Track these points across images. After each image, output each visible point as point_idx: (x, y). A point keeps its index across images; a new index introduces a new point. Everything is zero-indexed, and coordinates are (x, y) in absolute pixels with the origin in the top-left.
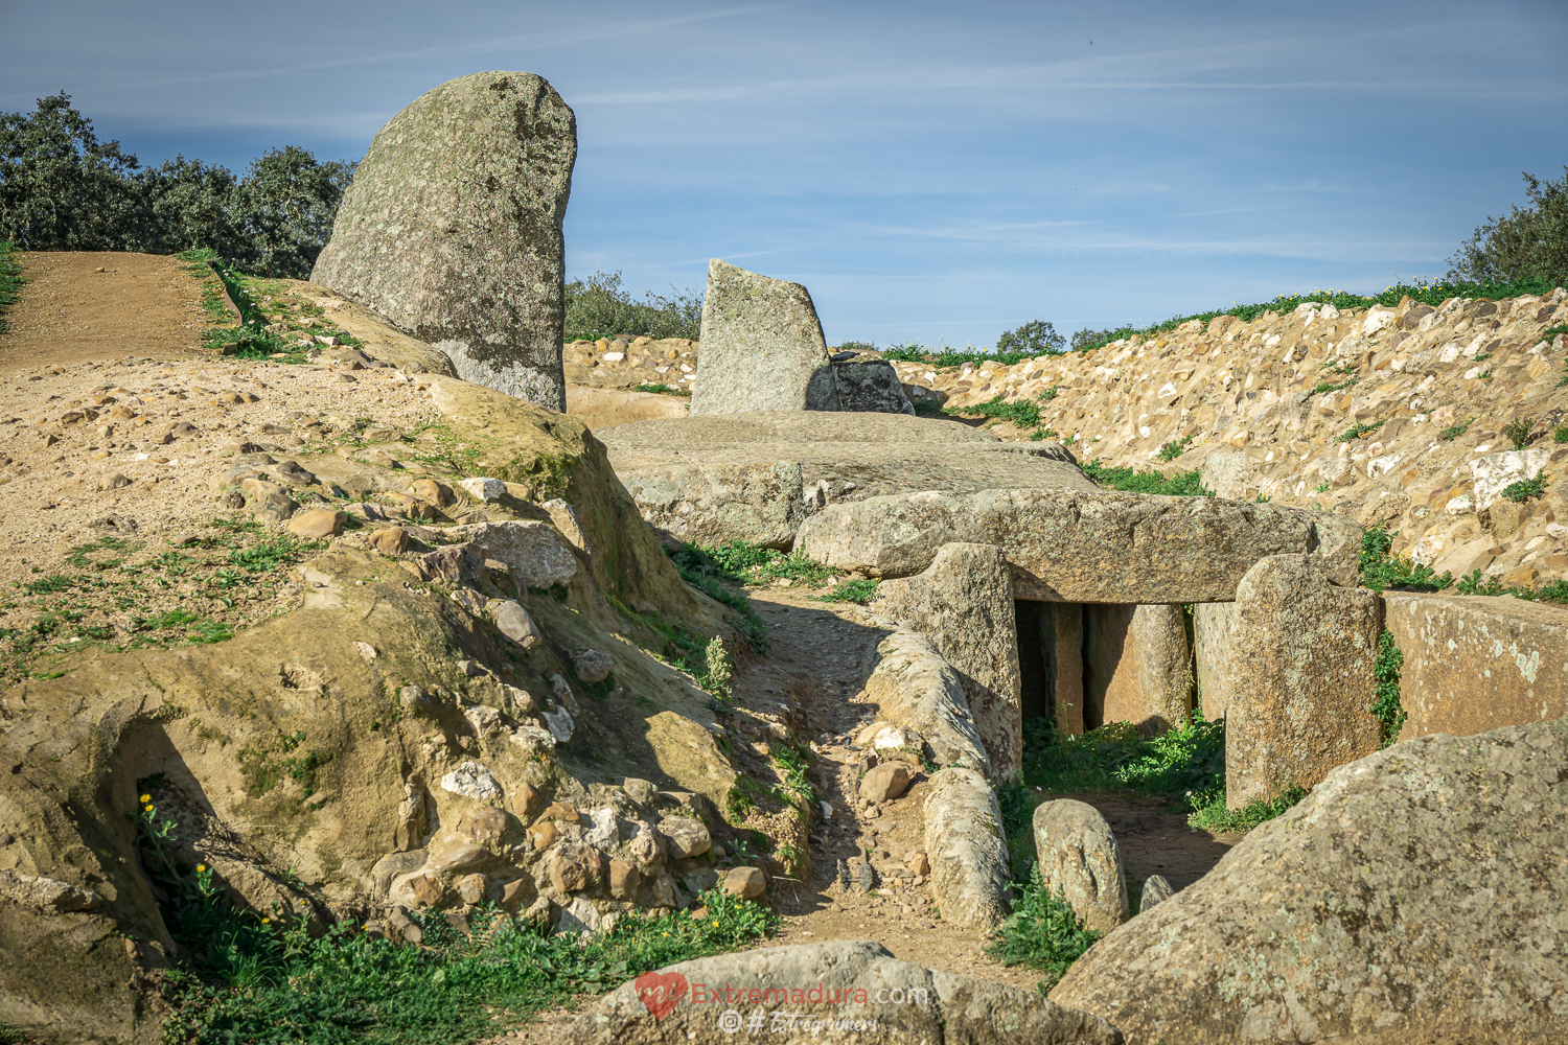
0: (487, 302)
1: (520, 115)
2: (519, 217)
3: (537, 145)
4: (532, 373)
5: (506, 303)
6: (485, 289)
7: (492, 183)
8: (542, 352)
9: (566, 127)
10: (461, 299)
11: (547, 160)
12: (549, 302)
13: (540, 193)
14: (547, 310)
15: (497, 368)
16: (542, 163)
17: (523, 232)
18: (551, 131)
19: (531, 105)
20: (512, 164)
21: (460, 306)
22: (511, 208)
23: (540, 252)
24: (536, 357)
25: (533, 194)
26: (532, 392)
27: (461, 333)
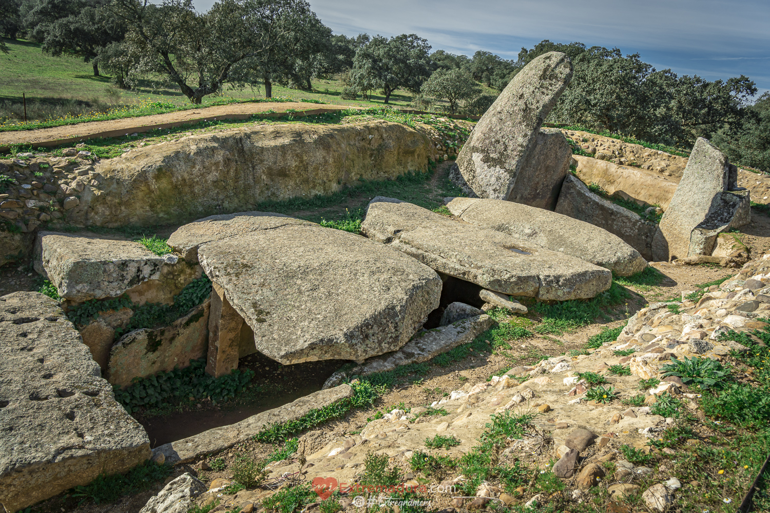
0: (498, 141)
1: (545, 70)
2: (524, 111)
3: (546, 83)
4: (502, 171)
5: (504, 143)
6: (499, 136)
7: (522, 96)
8: (510, 164)
9: (563, 76)
10: (488, 138)
11: (547, 88)
12: (522, 146)
13: (538, 102)
14: (520, 148)
15: (489, 167)
16: (544, 90)
17: (524, 117)
18: (556, 78)
19: (553, 66)
20: (532, 89)
21: (487, 141)
22: (524, 106)
23: (527, 125)
24: (507, 166)
25: (534, 102)
26: (498, 178)
27: (483, 151)
